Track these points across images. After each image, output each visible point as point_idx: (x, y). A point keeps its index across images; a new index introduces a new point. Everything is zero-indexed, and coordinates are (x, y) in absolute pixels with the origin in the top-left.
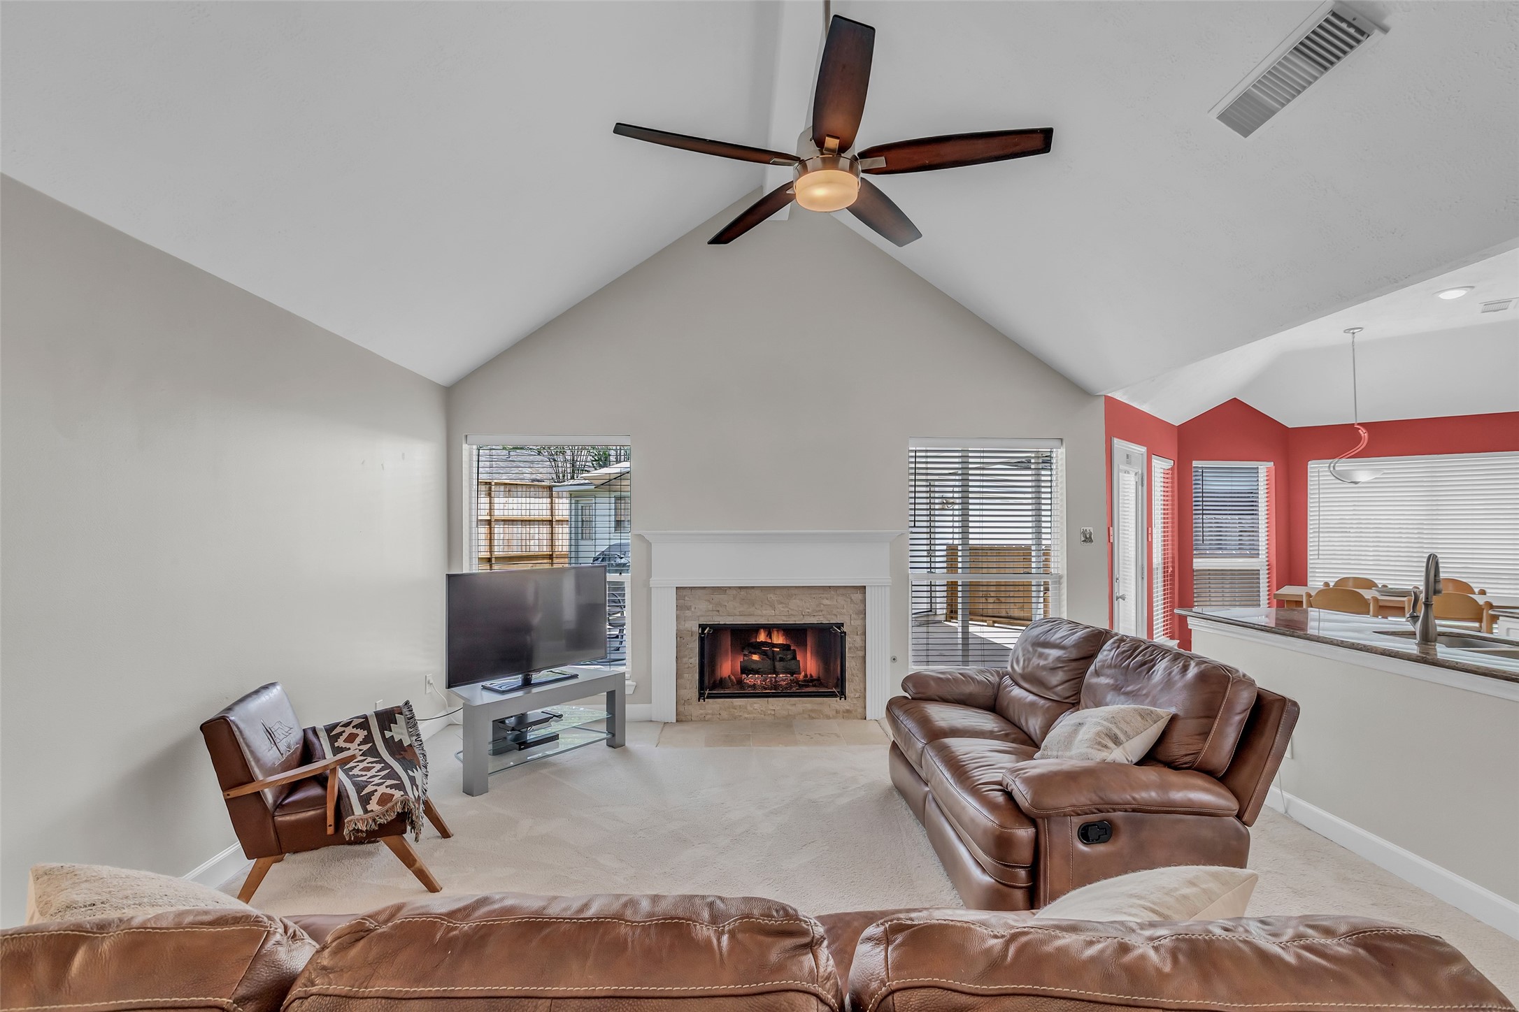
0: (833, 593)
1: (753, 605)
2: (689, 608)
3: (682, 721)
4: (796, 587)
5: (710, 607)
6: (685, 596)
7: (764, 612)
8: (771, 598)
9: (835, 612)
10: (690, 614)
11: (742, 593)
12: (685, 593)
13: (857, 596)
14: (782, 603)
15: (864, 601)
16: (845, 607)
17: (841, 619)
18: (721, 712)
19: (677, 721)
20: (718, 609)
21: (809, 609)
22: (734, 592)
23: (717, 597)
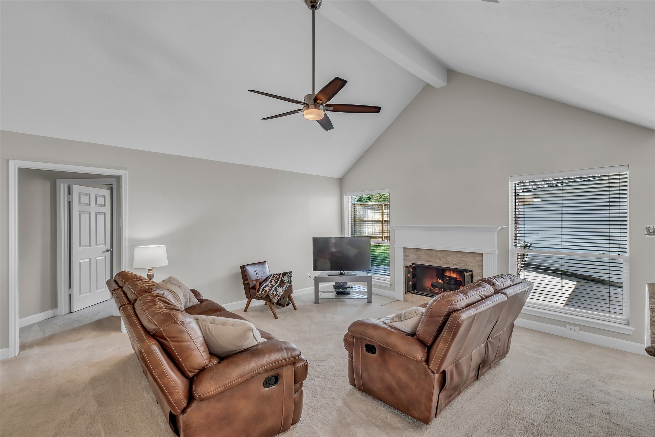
0: (467, 255)
1: (432, 258)
2: (408, 256)
3: (405, 301)
4: (450, 251)
5: (416, 256)
6: (407, 251)
7: (437, 261)
8: (439, 255)
9: (468, 264)
10: (408, 259)
11: (427, 252)
12: (406, 250)
13: (479, 258)
14: (444, 258)
15: (482, 260)
16: (473, 262)
17: (471, 268)
18: (420, 301)
19: (404, 301)
20: (418, 258)
21: (455, 261)
22: (424, 251)
23: (418, 253)
